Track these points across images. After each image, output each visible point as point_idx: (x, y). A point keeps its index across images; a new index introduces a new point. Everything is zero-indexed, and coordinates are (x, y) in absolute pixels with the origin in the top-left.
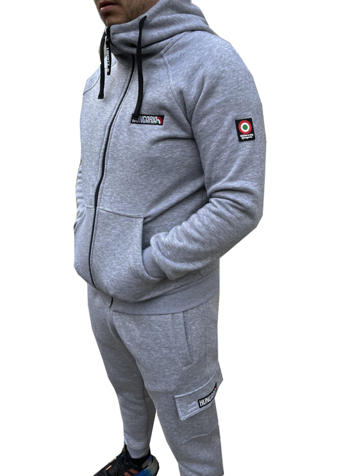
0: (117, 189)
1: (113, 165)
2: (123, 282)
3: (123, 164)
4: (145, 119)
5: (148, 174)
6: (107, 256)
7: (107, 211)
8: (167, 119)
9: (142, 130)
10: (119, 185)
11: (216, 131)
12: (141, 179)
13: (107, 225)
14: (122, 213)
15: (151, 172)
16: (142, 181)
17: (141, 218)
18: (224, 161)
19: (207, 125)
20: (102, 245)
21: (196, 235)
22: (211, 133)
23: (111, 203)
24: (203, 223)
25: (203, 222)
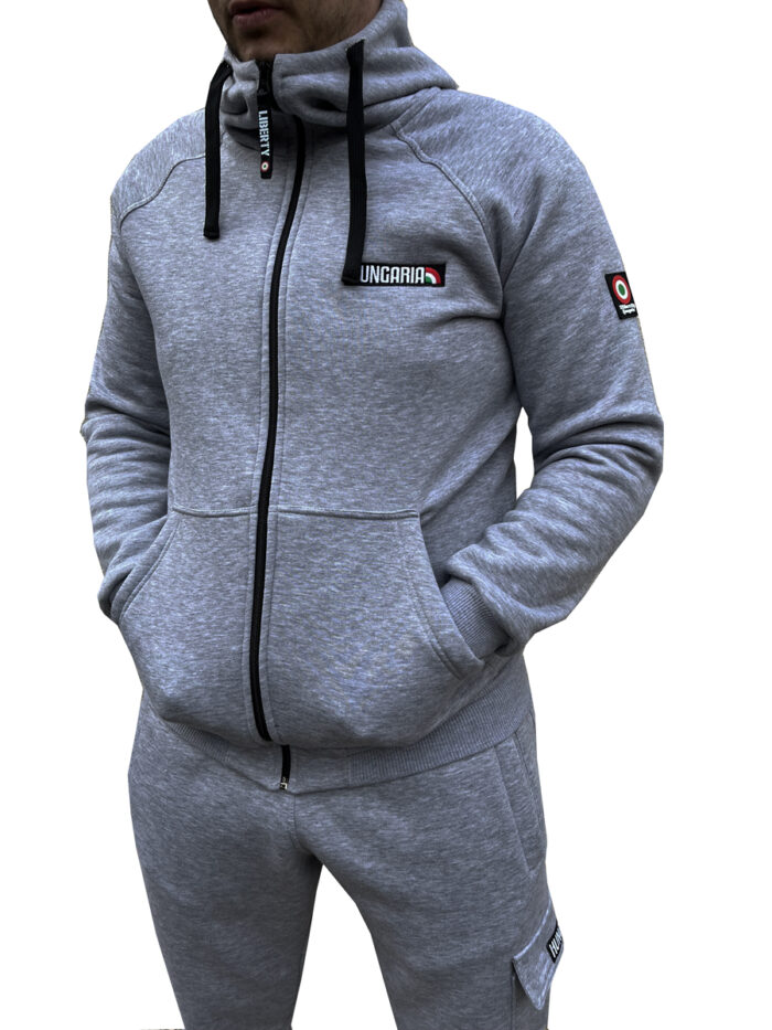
0: (329, 453)
1: (304, 393)
2: (402, 690)
3: (337, 388)
4: (386, 273)
5: (416, 405)
6: (330, 634)
7: (307, 513)
8: (454, 271)
9: (386, 299)
10: (332, 441)
11: (574, 297)
12: (399, 419)
13: (315, 549)
14: (359, 511)
15: (425, 401)
16: (403, 424)
17: (413, 516)
18: (597, 363)
19: (552, 286)
20: (304, 608)
21: (573, 533)
22: (563, 303)
23: (316, 491)
24: (579, 505)
25: (579, 503)
